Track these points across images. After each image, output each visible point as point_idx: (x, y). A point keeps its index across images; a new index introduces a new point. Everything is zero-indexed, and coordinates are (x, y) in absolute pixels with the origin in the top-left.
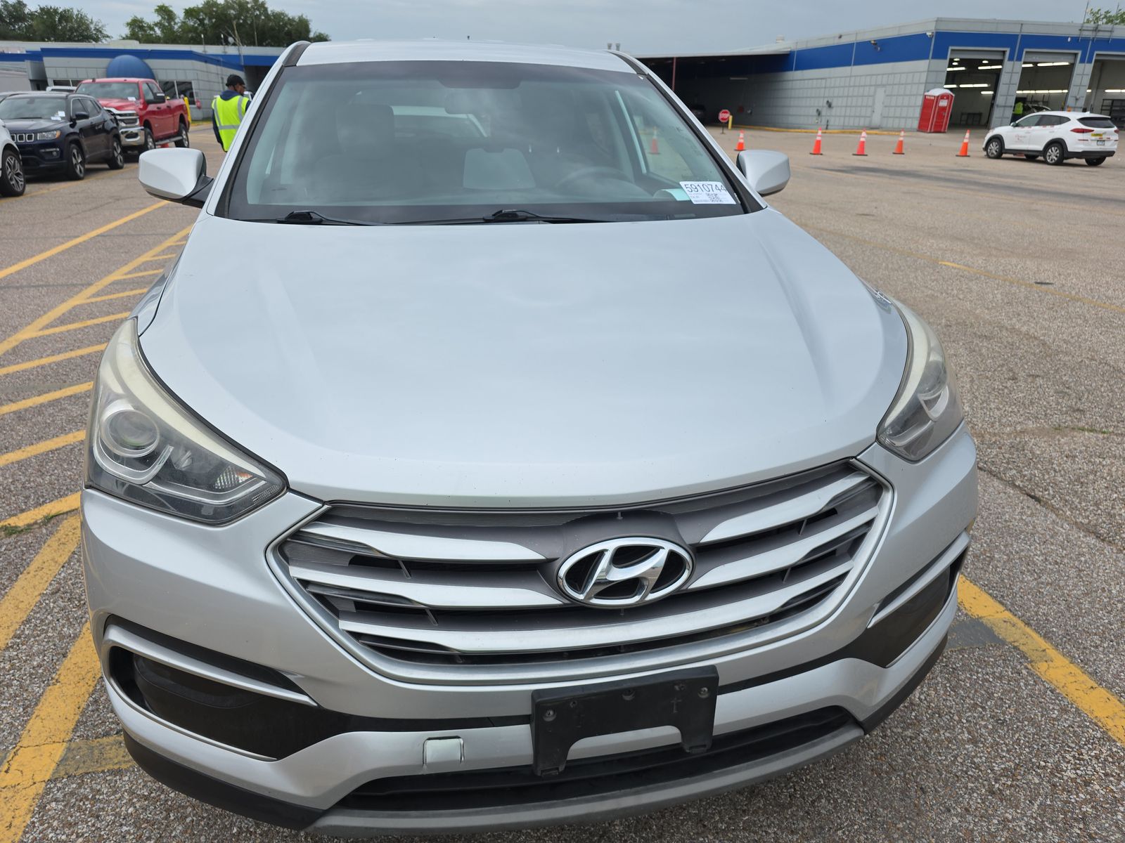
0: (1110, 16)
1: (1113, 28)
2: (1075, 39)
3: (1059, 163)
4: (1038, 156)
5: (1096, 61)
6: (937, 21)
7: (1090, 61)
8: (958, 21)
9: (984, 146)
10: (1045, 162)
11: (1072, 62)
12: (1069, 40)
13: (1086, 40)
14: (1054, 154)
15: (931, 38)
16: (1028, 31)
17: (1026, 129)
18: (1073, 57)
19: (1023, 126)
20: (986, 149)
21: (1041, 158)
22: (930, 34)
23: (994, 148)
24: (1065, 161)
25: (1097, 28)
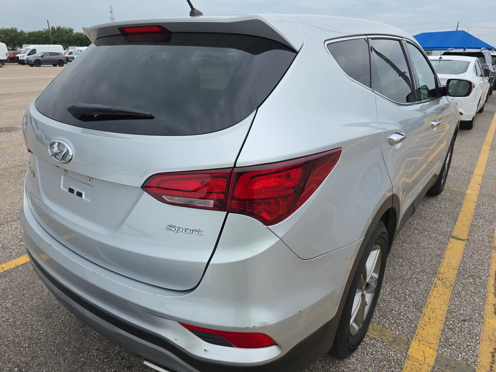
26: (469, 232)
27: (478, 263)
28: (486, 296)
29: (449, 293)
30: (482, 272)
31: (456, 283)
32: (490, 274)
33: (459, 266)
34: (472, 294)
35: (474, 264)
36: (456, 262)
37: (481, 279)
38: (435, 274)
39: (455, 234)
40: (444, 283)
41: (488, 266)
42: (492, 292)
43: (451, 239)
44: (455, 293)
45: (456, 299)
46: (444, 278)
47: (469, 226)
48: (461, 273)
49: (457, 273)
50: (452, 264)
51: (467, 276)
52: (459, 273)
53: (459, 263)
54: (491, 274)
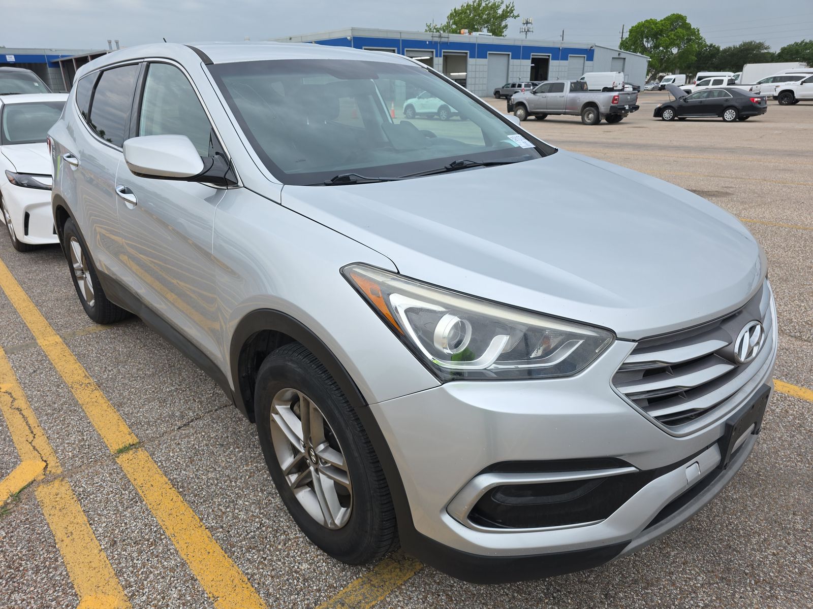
0: (437, 28)
1: (448, 36)
2: (430, 42)
3: (447, 120)
4: (433, 116)
5: (444, 55)
6: (352, 30)
7: (440, 56)
8: (364, 30)
9: (403, 111)
10: (440, 119)
11: (431, 56)
12: (427, 43)
13: (436, 43)
14: (444, 114)
15: (351, 41)
16: (405, 37)
17: (426, 100)
18: (431, 54)
19: (423, 98)
20: (405, 113)
21: (436, 117)
22: (350, 38)
23: (409, 112)
24: (451, 118)
25: (440, 35)
26: (125, 475)
27: (66, 431)
28: (28, 402)
29: (68, 380)
30: (51, 423)
31: (69, 392)
32: (41, 428)
33: (83, 410)
34: (45, 394)
35: (69, 426)
36: (93, 413)
37: (47, 415)
38: (99, 385)
39: (142, 454)
40: (81, 383)
41: (49, 436)
42: (24, 409)
43: (136, 440)
44: (62, 383)
45: (56, 380)
46: (86, 388)
47: (140, 492)
48: (74, 406)
49: (77, 402)
50: (93, 407)
51: (66, 407)
52: (76, 404)
53: (88, 413)
54: (38, 428)
